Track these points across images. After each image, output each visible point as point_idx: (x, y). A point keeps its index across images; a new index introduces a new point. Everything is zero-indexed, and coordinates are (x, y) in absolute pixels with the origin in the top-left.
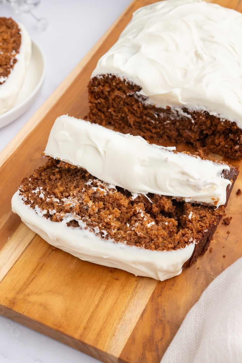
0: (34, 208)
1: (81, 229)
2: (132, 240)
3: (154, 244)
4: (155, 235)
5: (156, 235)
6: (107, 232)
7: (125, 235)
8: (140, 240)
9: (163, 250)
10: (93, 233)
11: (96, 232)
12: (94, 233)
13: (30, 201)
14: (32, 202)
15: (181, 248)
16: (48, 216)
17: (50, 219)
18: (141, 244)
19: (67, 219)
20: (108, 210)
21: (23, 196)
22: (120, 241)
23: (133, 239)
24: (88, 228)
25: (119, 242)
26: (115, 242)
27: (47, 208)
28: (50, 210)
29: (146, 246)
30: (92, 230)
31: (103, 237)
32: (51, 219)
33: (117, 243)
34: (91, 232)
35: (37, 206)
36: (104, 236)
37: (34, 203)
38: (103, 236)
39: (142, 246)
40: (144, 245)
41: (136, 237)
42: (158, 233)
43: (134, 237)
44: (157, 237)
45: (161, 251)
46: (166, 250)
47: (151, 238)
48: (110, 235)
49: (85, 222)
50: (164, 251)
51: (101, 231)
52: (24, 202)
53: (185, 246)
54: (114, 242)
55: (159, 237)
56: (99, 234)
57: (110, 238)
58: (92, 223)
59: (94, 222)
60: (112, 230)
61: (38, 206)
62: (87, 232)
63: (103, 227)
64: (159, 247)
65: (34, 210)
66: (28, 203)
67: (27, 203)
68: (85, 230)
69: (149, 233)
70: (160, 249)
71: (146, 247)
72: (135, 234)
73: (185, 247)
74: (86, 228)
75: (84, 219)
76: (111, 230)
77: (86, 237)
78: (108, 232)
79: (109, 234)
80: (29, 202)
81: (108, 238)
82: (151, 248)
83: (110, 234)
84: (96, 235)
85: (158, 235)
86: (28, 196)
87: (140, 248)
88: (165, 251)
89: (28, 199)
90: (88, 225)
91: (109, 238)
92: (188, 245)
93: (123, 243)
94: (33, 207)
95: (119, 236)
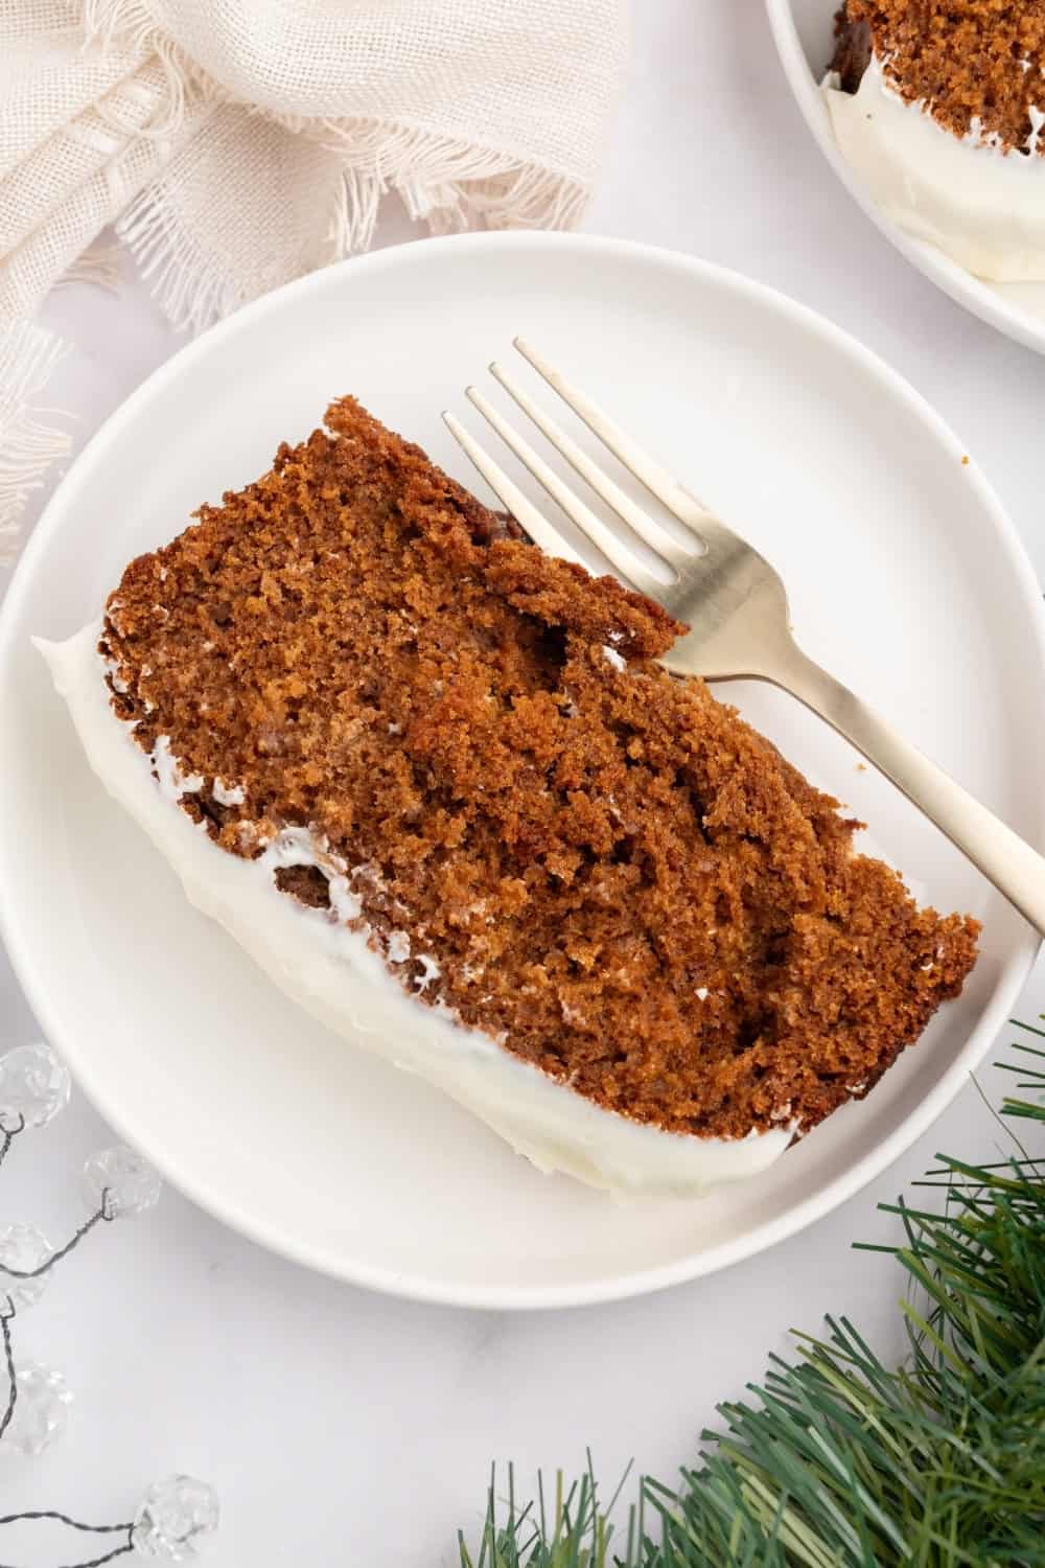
0: (149, 746)
1: (334, 920)
2: (535, 1032)
3: (621, 1078)
4: (636, 1034)
5: (641, 1038)
6: (440, 968)
7: (511, 1003)
8: (566, 1041)
9: (650, 1117)
10: (378, 956)
11: (391, 957)
12: (385, 957)
13: (141, 703)
14: (150, 706)
15: (729, 1137)
16: (202, 807)
17: (210, 829)
18: (565, 1065)
19: (284, 852)
20: (478, 857)
21: (113, 666)
22: (480, 1024)
23: (541, 1029)
24: (363, 926)
25: (476, 1029)
26: (462, 1023)
27: (209, 765)
28: (219, 785)
29: (581, 1078)
30: (377, 940)
31: (416, 987)
32: (215, 833)
33: (469, 1030)
34: (374, 949)
35: (163, 741)
36: (423, 981)
37: (153, 718)
38: (418, 979)
39: (564, 1075)
40: (575, 1072)
41: (552, 1022)
42: (652, 1029)
43: (546, 1023)
44: (644, 1044)
45: (637, 1120)
46: (660, 1125)
47: (617, 1047)
48: (450, 989)
49: (359, 896)
50: (650, 1124)
51: (418, 957)
52: (111, 694)
53: (749, 1130)
54: (456, 1023)
55: (650, 1049)
56: (402, 967)
57: (443, 1002)
58: (387, 908)
59: (398, 904)
60: (466, 964)
61: (172, 742)
62: (356, 946)
63: (430, 942)
64: (635, 1097)
65: (151, 756)
66: (131, 709)
67: (126, 705)
68: (348, 930)
69: (614, 1018)
70: (637, 1110)
71: (582, 1087)
72: (554, 1008)
73: (745, 1134)
74: (354, 926)
75: (359, 875)
76: (460, 965)
77: (344, 962)
78: (444, 969)
79: (446, 981)
80: (136, 706)
81: (434, 997)
82: (599, 1094)
83: (451, 981)
84: (388, 966)
85: (651, 1038)
86: (137, 672)
87: (555, 1083)
88: (654, 1128)
89: (133, 686)
90: (369, 911)
91: (438, 997)
92: (762, 1130)
93: (493, 1035)
94: (146, 737)
95: (484, 1000)
